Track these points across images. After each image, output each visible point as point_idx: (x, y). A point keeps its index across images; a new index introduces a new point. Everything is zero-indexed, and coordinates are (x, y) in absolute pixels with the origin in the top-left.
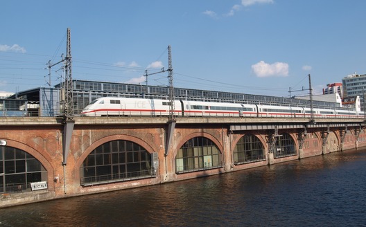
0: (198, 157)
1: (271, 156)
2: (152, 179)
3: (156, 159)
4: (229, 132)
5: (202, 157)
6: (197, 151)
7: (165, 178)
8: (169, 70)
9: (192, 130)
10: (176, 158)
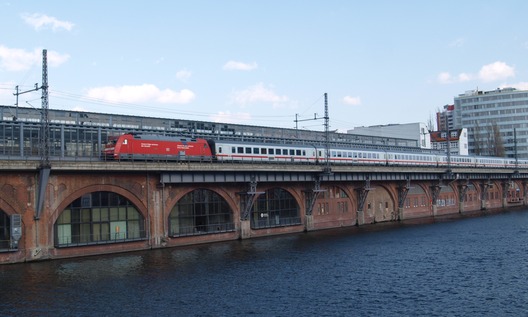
0: (100, 223)
1: (246, 226)
2: (11, 255)
3: (17, 225)
4: (159, 186)
5: (108, 223)
6: (97, 214)
7: (33, 254)
8: (42, 87)
9: (87, 182)
10: (56, 224)
